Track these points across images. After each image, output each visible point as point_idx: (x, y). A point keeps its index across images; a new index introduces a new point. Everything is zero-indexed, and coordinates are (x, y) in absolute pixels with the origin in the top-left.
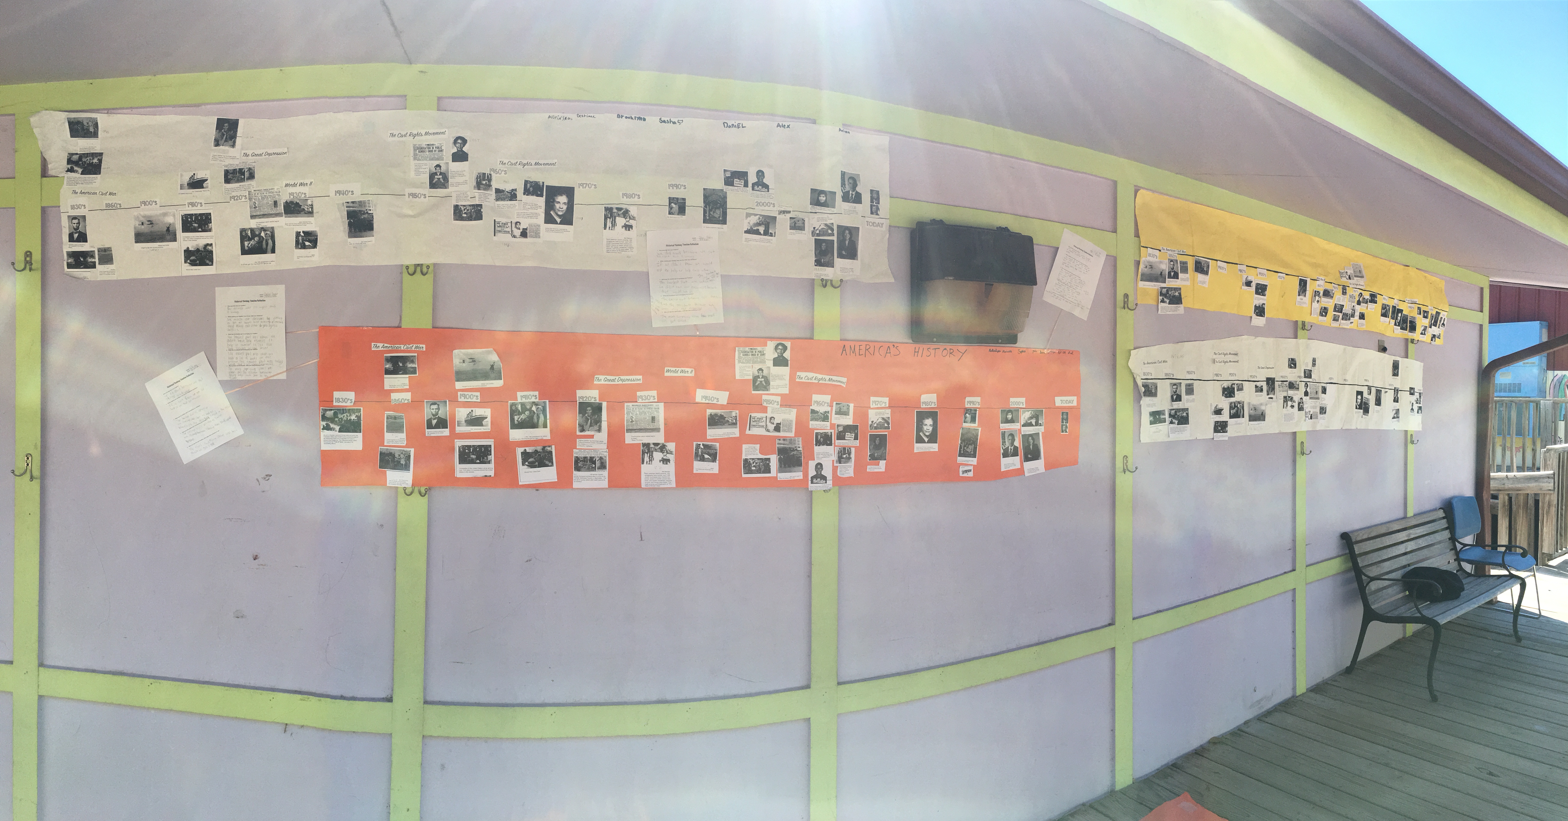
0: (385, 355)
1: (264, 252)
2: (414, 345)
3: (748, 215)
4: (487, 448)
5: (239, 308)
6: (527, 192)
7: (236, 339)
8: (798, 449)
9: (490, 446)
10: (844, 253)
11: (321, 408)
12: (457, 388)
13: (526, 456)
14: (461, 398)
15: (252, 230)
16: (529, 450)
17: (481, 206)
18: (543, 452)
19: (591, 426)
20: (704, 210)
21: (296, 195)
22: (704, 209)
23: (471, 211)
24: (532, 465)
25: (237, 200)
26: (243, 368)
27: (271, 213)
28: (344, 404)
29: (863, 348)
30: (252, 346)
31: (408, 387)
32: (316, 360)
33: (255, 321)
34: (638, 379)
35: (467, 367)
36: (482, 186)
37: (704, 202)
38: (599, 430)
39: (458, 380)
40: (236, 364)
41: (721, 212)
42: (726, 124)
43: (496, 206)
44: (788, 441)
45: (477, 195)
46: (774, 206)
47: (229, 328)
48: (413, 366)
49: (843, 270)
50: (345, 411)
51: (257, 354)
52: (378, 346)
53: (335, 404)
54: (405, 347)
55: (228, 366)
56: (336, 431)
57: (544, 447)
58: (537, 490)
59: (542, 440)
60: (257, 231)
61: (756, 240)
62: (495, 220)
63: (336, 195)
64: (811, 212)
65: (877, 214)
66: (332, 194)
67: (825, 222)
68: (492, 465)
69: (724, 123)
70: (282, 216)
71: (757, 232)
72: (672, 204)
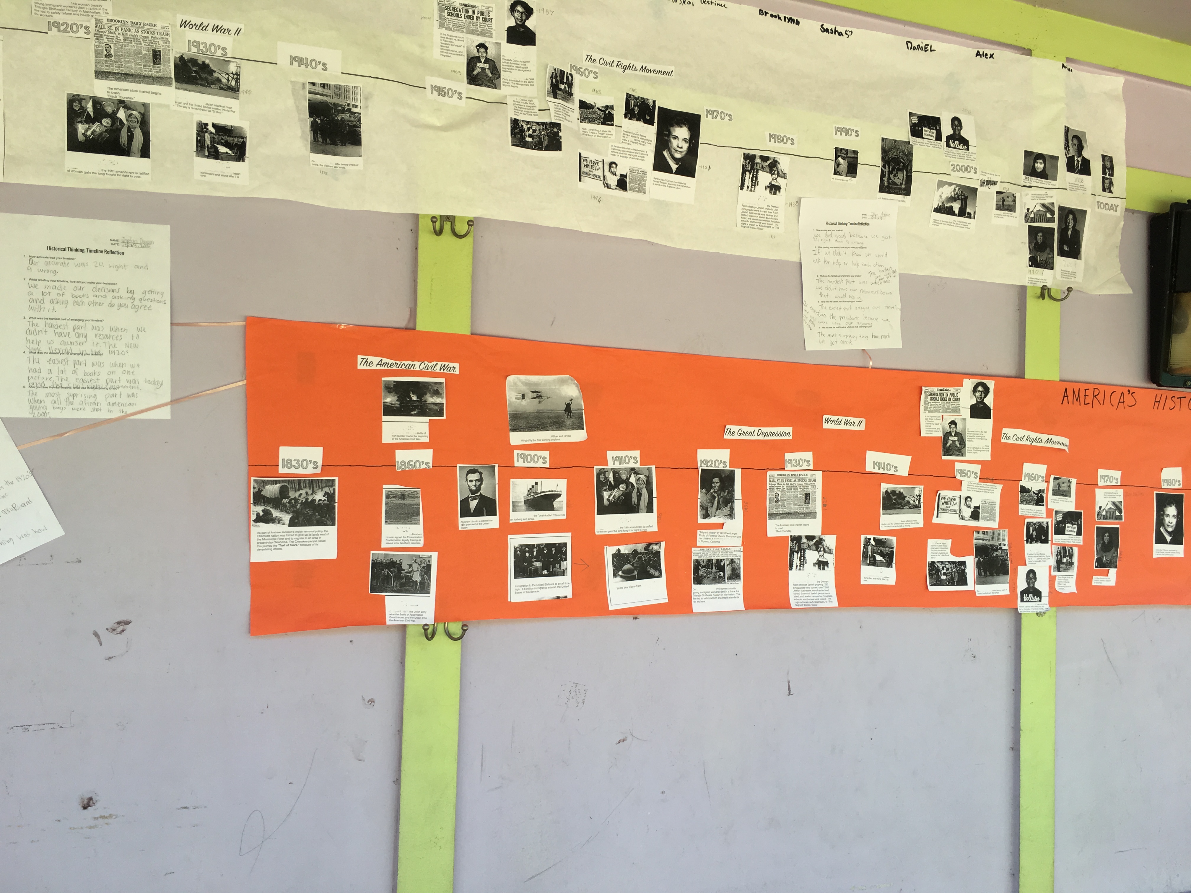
0: (384, 379)
1: (125, 152)
2: (440, 364)
3: (941, 184)
4: (559, 550)
5: (57, 264)
6: (629, 113)
7: (51, 331)
8: (1004, 548)
9: (565, 545)
10: (1066, 248)
11: (253, 479)
12: (513, 443)
13: (619, 559)
14: (518, 461)
15: (97, 102)
16: (625, 549)
17: (558, 126)
18: (646, 553)
19: (718, 508)
20: (882, 172)
21: (205, 47)
22: (882, 170)
23: (540, 132)
24: (628, 576)
25: (65, 31)
26: (64, 393)
27: (144, 73)
28: (300, 471)
29: (1090, 393)
30: (88, 348)
31: (427, 440)
32: (240, 383)
33: (97, 293)
34: (785, 432)
35: (528, 405)
36: (559, 92)
37: (883, 159)
38: (731, 515)
39: (514, 430)
40: (48, 384)
41: (905, 176)
42: (909, 45)
43: (581, 129)
44: (989, 534)
45: (552, 106)
46: (976, 173)
47: (33, 305)
48: (438, 400)
49: (1065, 273)
50: (302, 485)
51: (101, 365)
52: (369, 361)
53: (282, 470)
54: (423, 366)
55: (27, 388)
56: (284, 524)
57: (649, 545)
58: (636, 618)
59: (645, 533)
60: (109, 105)
61: (948, 224)
62: (580, 154)
63: (291, 64)
64: (1025, 186)
65: (1111, 192)
66: (283, 61)
67: (1042, 202)
68: (567, 578)
69: (907, 42)
70: (169, 84)
71: (950, 211)
72: (840, 159)
